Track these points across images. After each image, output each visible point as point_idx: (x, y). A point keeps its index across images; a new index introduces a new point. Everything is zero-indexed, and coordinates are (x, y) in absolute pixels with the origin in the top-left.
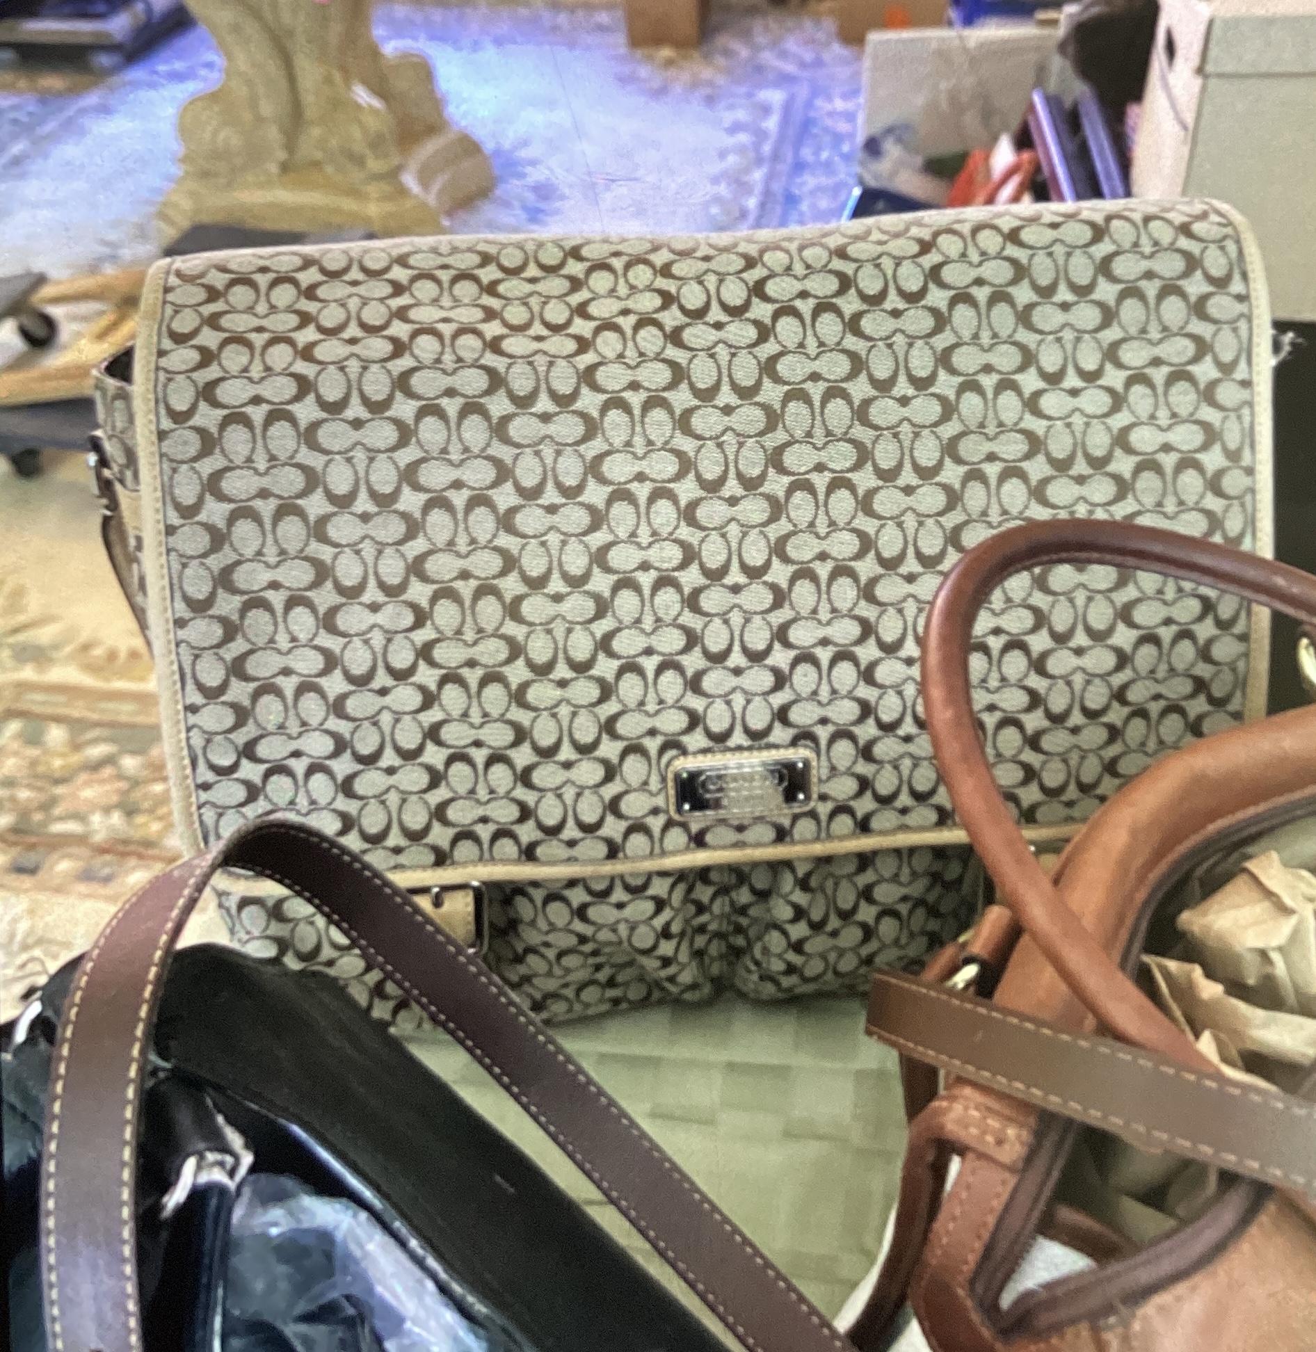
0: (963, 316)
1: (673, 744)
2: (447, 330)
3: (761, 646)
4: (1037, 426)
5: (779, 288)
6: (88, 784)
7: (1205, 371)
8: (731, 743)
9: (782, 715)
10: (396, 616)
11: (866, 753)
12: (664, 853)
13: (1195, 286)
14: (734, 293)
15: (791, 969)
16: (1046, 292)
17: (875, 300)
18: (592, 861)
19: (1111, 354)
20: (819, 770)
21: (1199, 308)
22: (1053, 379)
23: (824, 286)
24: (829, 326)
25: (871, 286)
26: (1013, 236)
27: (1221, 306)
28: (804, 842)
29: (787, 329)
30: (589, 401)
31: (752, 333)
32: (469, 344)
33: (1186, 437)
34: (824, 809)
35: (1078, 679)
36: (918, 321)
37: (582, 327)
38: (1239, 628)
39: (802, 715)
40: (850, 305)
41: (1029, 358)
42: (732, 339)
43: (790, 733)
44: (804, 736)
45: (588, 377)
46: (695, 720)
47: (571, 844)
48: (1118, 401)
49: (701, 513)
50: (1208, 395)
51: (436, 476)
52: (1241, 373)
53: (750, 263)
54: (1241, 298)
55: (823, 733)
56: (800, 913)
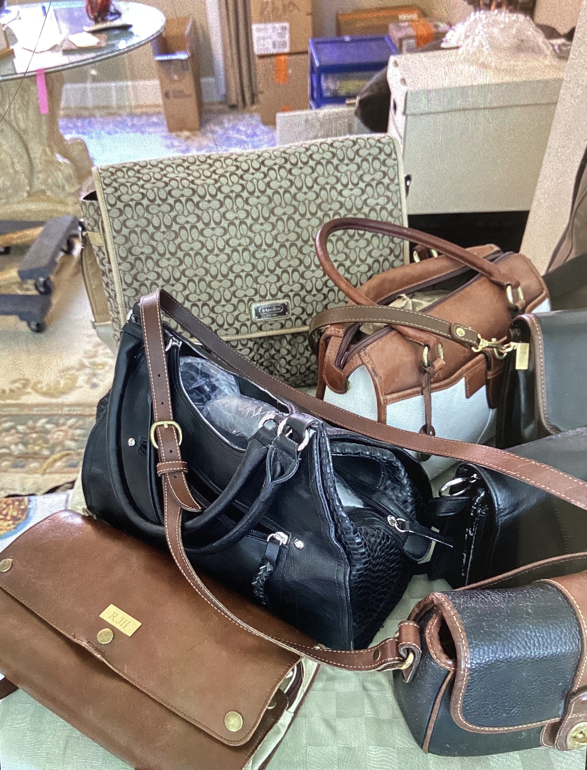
0: (319, 168)
1: (251, 300)
2: (179, 179)
3: (273, 268)
4: (342, 199)
5: (268, 163)
6: (6, 436)
7: (386, 181)
8: (267, 298)
9: (280, 289)
10: (174, 262)
11: (303, 300)
12: (251, 333)
13: (382, 157)
14: (256, 165)
15: (288, 371)
16: (342, 161)
17: (295, 165)
18: (232, 335)
19: (361, 178)
20: (290, 307)
21: (384, 163)
22: (346, 186)
23: (280, 161)
24: (283, 172)
25: (294, 161)
26: (331, 145)
27: (389, 162)
28: (288, 328)
29: (272, 173)
30: (220, 196)
31: (262, 175)
32: (185, 182)
33: (382, 201)
34: (293, 318)
35: (359, 275)
36: (307, 170)
37: (214, 176)
38: (401, 257)
39: (285, 289)
40: (288, 166)
41: (338, 180)
42: (257, 177)
43: (283, 295)
44: (287, 296)
45: (219, 189)
46: (257, 292)
47: (226, 330)
48: (363, 192)
49: (254, 228)
50: (387, 188)
51: (181, 220)
52: (396, 181)
53: (259, 156)
54: (395, 159)
55: (291, 294)
56: (289, 352)
